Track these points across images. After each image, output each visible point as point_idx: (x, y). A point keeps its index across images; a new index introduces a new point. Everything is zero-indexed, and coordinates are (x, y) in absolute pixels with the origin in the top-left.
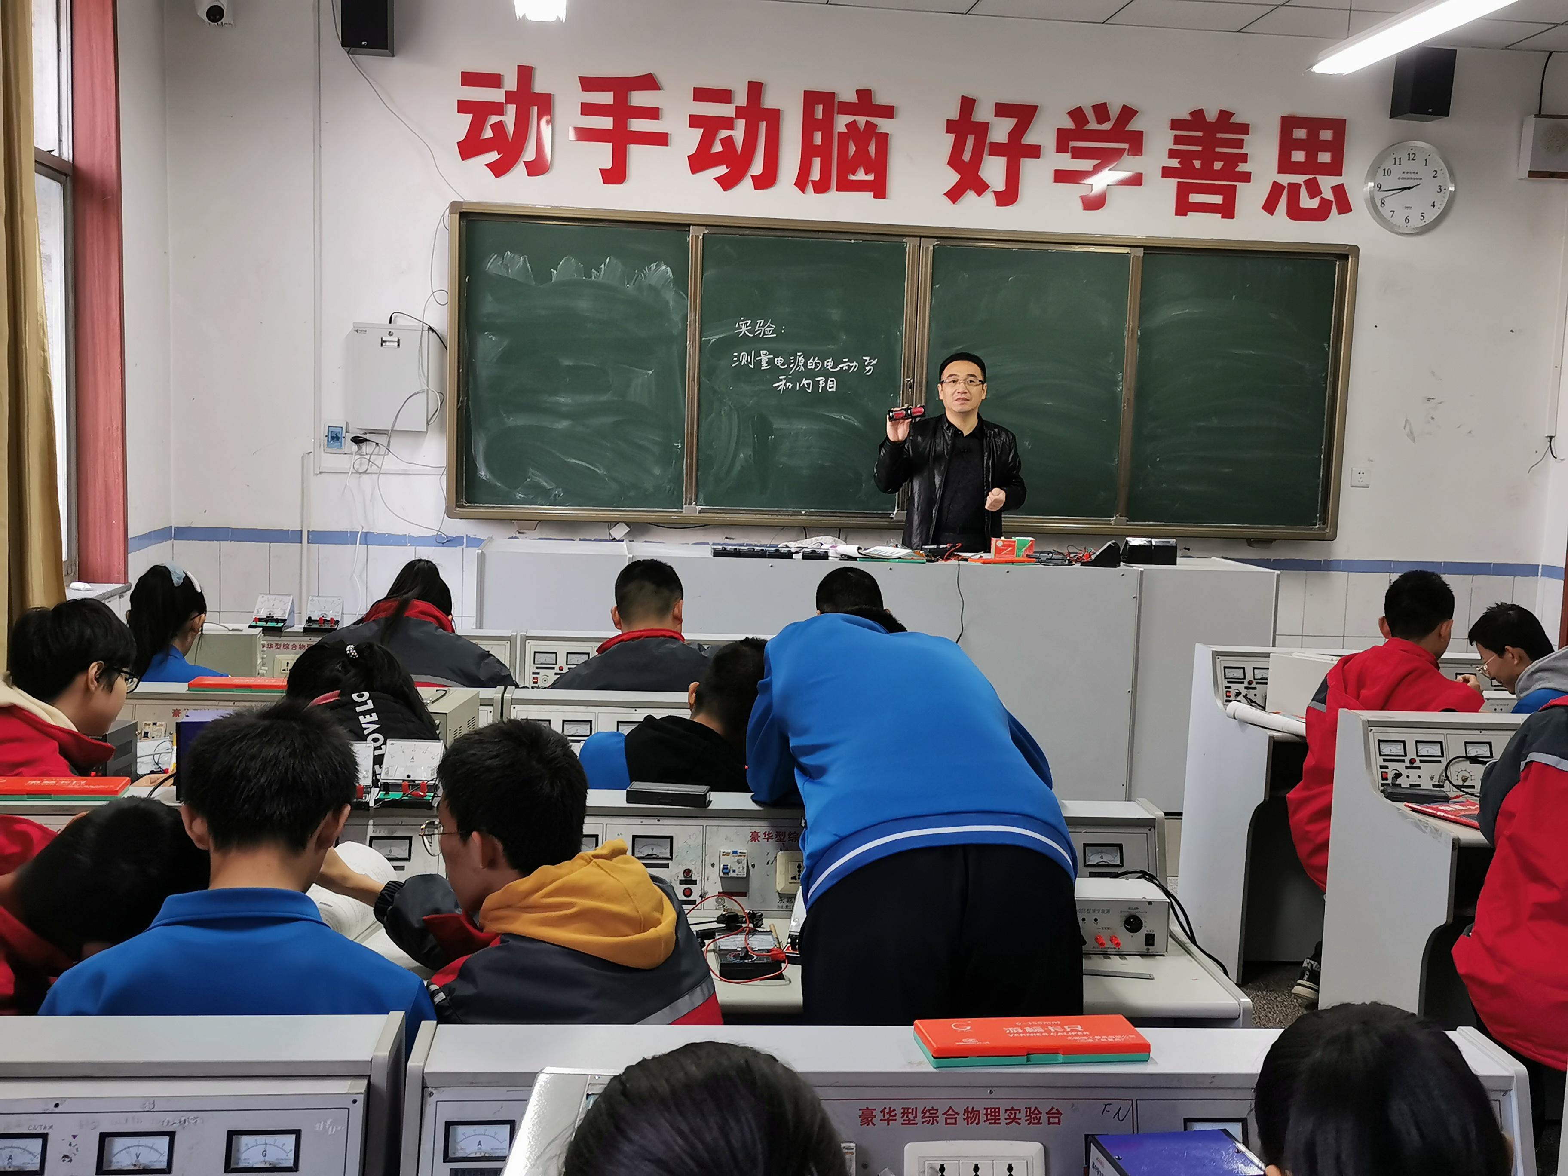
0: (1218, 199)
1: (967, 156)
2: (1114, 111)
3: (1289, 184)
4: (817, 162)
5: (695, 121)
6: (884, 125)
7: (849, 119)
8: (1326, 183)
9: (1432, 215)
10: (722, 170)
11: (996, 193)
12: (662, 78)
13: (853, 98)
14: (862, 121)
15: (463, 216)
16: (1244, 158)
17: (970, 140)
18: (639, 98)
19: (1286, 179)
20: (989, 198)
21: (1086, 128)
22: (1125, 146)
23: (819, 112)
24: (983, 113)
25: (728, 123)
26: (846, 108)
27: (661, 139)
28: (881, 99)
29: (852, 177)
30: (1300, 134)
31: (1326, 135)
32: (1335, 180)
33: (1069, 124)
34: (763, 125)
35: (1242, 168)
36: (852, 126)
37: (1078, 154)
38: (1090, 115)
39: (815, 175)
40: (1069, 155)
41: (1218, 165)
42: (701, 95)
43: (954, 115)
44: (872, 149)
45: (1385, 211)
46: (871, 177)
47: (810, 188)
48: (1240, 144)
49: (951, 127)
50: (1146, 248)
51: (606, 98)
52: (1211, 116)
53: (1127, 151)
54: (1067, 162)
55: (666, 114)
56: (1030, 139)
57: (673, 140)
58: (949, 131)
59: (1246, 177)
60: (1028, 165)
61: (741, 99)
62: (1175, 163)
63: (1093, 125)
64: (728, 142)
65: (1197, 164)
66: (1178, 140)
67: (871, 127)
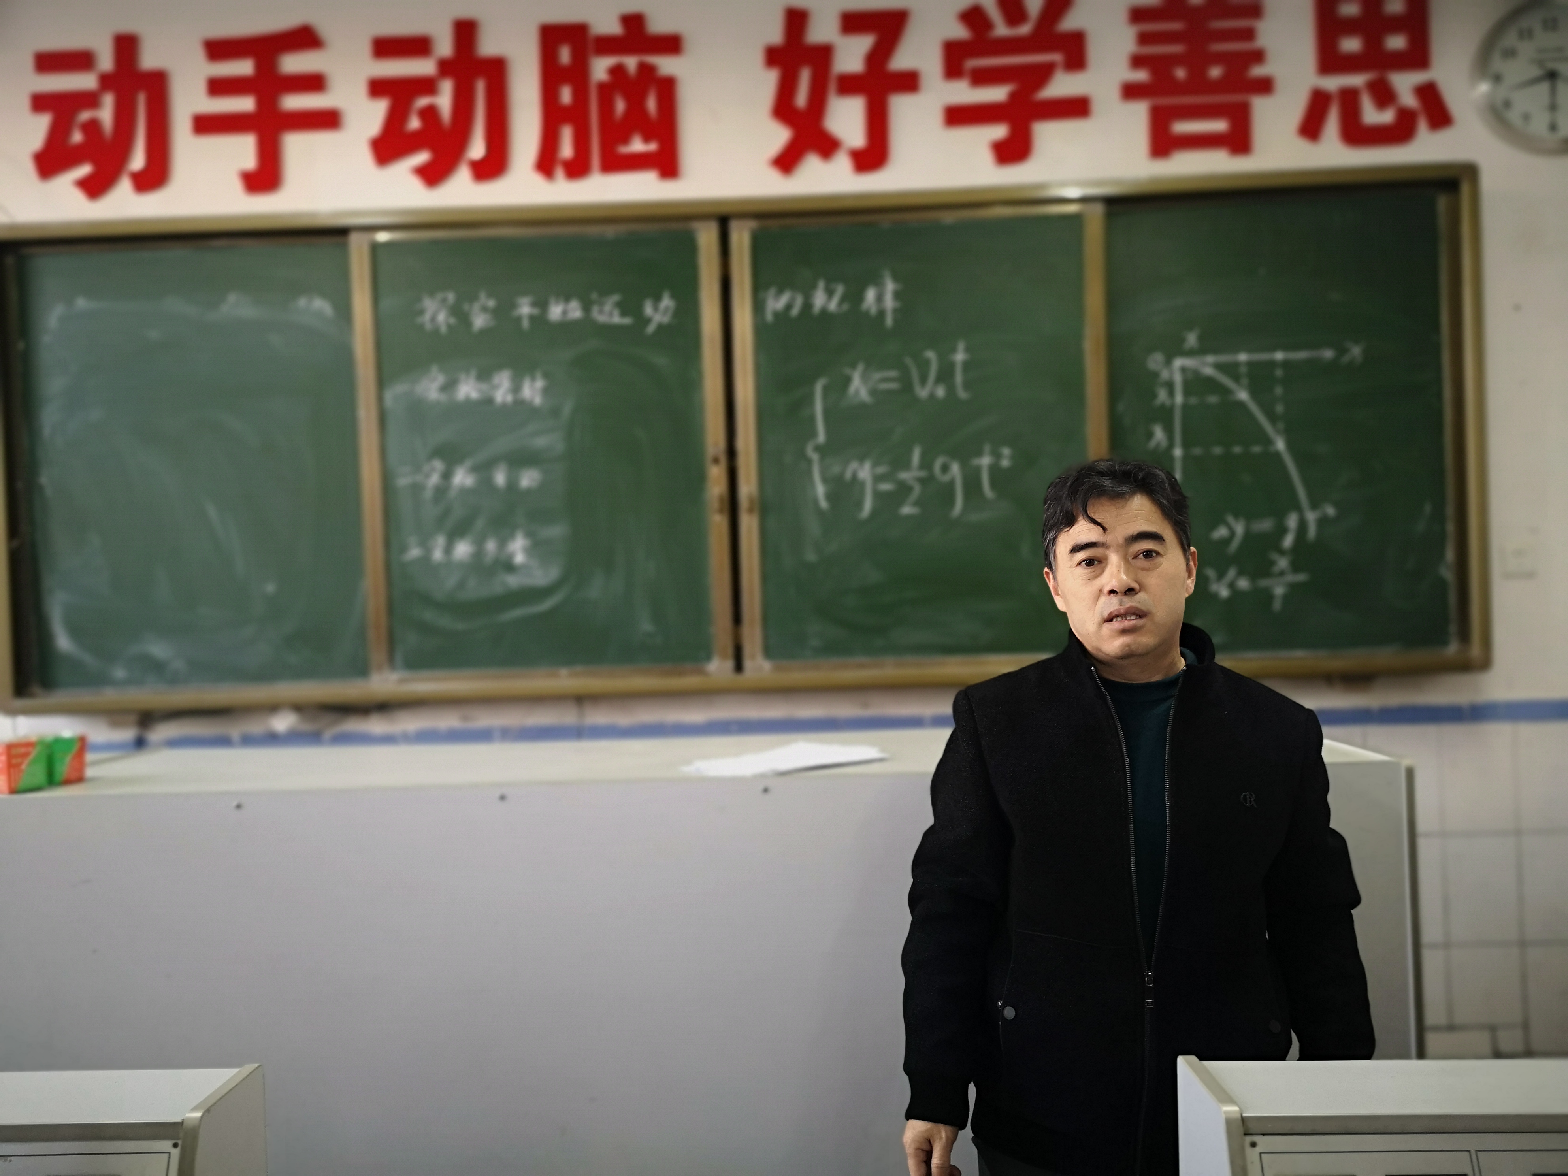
0: (1219, 126)
1: (801, 99)
2: (1034, 7)
3: (1342, 91)
4: (567, 132)
5: (378, 88)
6: (666, 65)
7: (612, 61)
8: (1405, 83)
10: (423, 157)
11: (853, 153)
12: (324, 28)
13: (616, 29)
14: (631, 62)
15: (7, 248)
16: (1258, 56)
17: (806, 73)
18: (293, 63)
19: (1333, 83)
20: (842, 161)
21: (993, 34)
22: (1056, 57)
23: (565, 55)
24: (822, 30)
25: (427, 86)
26: (607, 45)
27: (328, 120)
28: (657, 26)
29: (623, 150)
30: (1350, 9)
31: (1395, 6)
32: (1418, 77)
33: (960, 32)
34: (480, 84)
35: (1257, 71)
36: (617, 71)
37: (981, 78)
38: (995, 15)
39: (566, 150)
40: (966, 81)
41: (1215, 72)
42: (384, 48)
43: (775, 35)
44: (651, 103)
45: (1515, 119)
46: (653, 147)
47: (560, 173)
48: (1249, 34)
49: (773, 56)
50: (1107, 201)
51: (244, 67)
53: (1060, 67)
54: (964, 93)
55: (334, 81)
56: (900, 62)
57: (348, 119)
58: (769, 63)
59: (1265, 86)
60: (899, 103)
61: (444, 47)
62: (1141, 76)
63: (1001, 30)
64: (429, 114)
65: (1180, 73)
66: (1144, 39)
67: (646, 71)
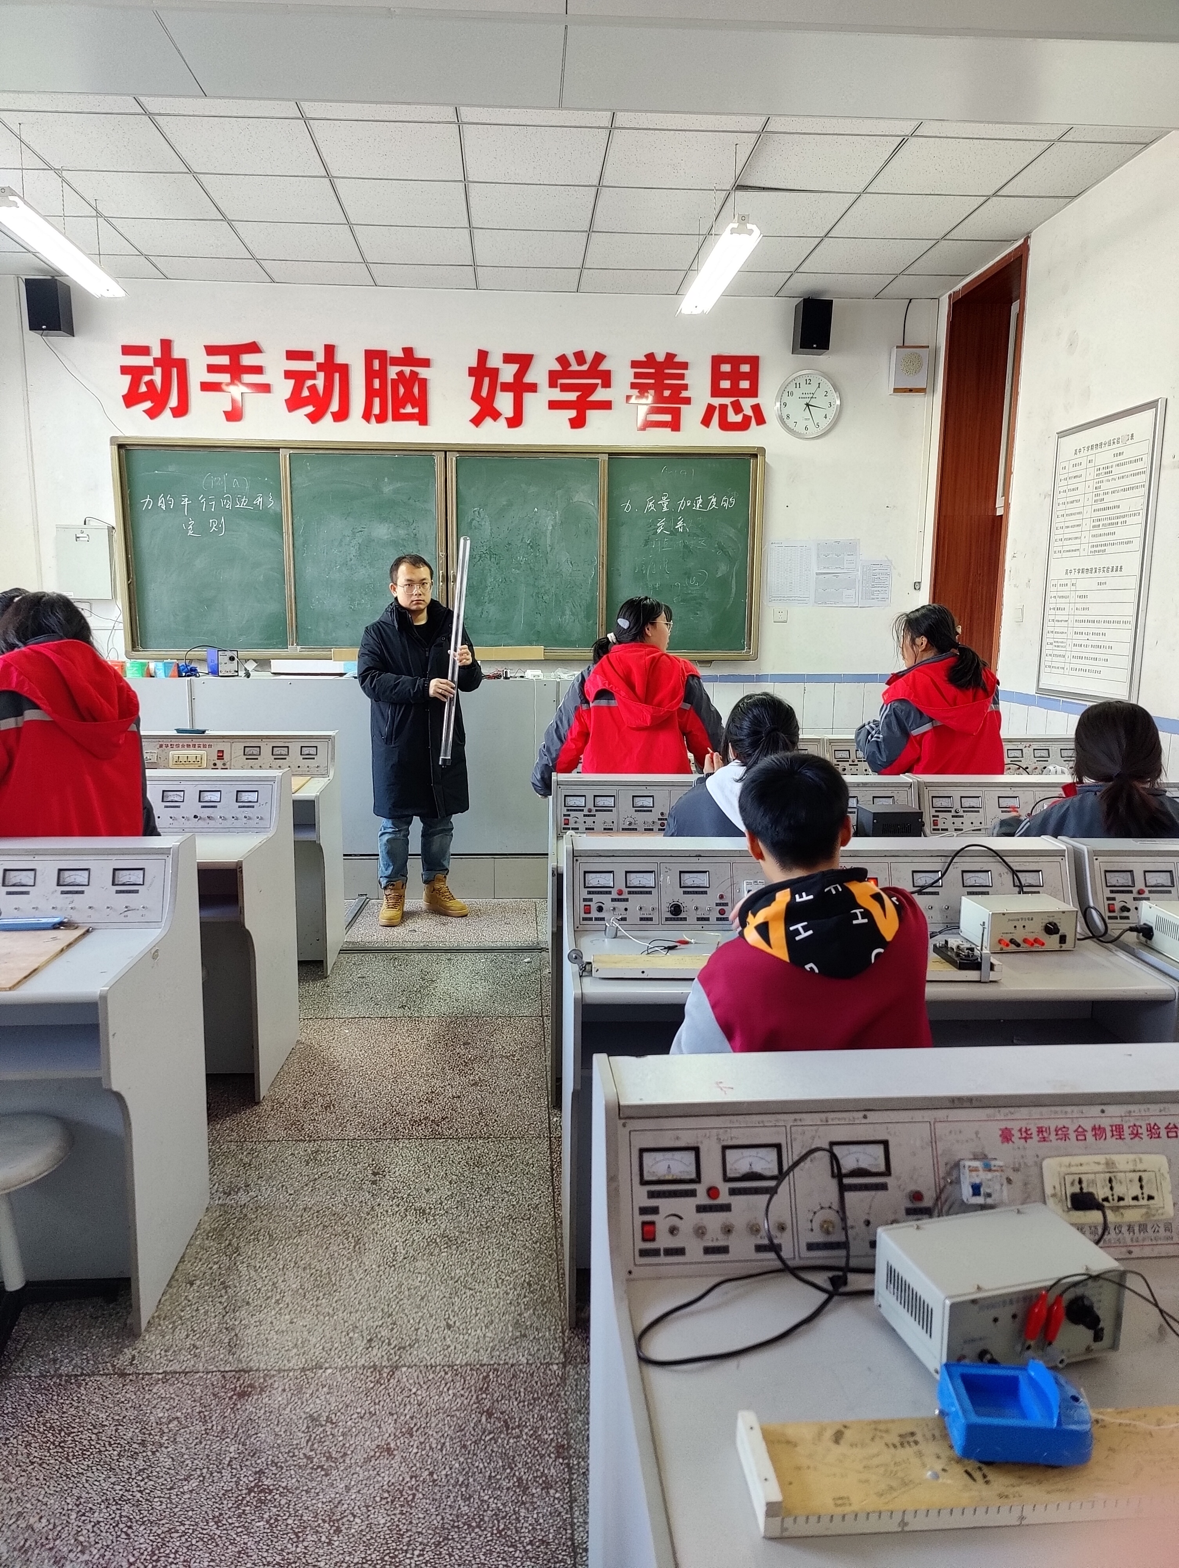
0: (667, 418)
1: (484, 393)
2: (589, 357)
3: (720, 405)
4: (377, 401)
5: (288, 374)
6: (423, 372)
7: (398, 369)
8: (747, 403)
9: (825, 424)
10: (310, 409)
11: (507, 419)
12: (262, 344)
13: (400, 354)
14: (407, 370)
15: (120, 446)
16: (685, 387)
17: (486, 381)
18: (247, 360)
19: (717, 402)
20: (502, 422)
21: (571, 369)
22: (599, 381)
23: (376, 365)
24: (495, 361)
25: (312, 375)
26: (396, 361)
27: (265, 388)
28: (419, 354)
29: (402, 411)
30: (726, 368)
31: (745, 368)
32: (752, 401)
33: (557, 367)
34: (337, 376)
35: (684, 394)
36: (400, 374)
37: (565, 388)
38: (572, 360)
39: (376, 410)
40: (558, 389)
41: (667, 393)
42: (292, 355)
43: (474, 364)
44: (416, 390)
45: (790, 423)
46: (416, 410)
47: (373, 420)
48: (681, 377)
49: (472, 372)
50: (610, 454)
51: (224, 360)
52: (660, 357)
53: (600, 386)
54: (557, 395)
55: (268, 370)
56: (529, 378)
57: (274, 388)
58: (470, 375)
59: (687, 401)
60: (528, 397)
61: (320, 357)
62: (635, 392)
63: (575, 367)
64: (313, 388)
65: (652, 392)
66: (637, 375)
67: (414, 374)
